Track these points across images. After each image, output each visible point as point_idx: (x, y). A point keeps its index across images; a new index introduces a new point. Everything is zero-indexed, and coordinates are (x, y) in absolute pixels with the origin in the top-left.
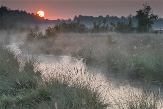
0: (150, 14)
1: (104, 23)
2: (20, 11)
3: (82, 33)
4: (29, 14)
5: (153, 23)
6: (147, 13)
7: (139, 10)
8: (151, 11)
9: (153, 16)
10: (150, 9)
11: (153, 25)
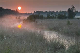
0: (74, 10)
1: (52, 14)
2: (8, 9)
3: (42, 19)
4: (12, 10)
5: (76, 14)
6: (73, 9)
7: (69, 8)
8: (75, 9)
9: (76, 11)
10: (74, 8)
11: (76, 15)
